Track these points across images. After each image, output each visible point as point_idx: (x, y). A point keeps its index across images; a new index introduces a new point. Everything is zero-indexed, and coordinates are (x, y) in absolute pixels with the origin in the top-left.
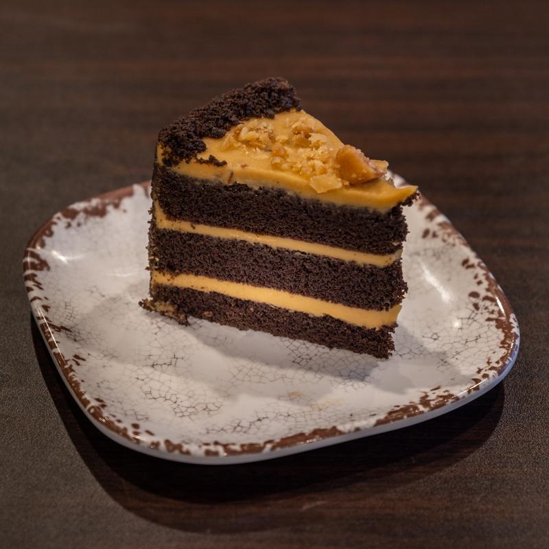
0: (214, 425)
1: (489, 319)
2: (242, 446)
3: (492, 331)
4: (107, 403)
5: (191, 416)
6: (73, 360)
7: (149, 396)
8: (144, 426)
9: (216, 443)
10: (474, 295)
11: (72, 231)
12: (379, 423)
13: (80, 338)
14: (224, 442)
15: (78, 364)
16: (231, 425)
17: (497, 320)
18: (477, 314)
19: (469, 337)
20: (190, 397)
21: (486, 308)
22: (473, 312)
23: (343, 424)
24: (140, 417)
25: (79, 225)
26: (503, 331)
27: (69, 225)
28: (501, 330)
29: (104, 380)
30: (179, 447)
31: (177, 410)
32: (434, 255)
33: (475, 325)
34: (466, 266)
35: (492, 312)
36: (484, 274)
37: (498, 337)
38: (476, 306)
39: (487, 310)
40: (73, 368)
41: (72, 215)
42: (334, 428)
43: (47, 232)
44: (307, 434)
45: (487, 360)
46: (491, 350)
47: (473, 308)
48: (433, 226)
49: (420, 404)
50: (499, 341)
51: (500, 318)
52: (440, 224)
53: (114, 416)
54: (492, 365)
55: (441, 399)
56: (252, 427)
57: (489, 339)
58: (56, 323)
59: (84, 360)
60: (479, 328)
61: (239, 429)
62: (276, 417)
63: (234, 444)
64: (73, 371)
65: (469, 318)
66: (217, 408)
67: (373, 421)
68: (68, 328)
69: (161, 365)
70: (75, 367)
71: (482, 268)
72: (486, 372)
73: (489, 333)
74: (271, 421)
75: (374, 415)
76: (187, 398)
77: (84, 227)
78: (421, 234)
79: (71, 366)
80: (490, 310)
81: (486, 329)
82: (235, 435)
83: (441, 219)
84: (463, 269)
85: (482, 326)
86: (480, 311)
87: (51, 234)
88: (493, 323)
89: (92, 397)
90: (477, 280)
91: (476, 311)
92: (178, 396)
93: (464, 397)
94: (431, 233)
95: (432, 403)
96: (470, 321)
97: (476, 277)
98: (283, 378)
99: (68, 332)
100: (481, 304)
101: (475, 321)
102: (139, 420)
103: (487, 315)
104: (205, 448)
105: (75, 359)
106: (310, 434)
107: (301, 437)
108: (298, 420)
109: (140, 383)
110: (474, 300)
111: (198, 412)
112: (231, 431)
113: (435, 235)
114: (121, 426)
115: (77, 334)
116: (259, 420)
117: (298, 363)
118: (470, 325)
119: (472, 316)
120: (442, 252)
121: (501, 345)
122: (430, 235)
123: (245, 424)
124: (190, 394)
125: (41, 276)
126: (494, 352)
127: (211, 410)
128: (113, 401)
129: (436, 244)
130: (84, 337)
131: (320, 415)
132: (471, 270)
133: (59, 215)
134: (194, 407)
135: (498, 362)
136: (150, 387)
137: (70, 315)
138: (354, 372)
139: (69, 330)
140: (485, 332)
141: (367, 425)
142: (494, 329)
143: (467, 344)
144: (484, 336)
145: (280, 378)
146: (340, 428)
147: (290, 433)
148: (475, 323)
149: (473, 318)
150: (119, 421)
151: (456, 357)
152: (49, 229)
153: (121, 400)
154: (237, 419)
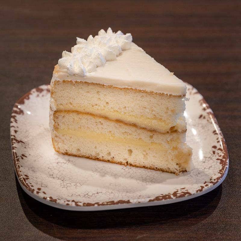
0: (76, 193)
1: (218, 159)
2: (84, 204)
3: (217, 165)
4: (30, 177)
5: (67, 188)
6: (21, 156)
7: (52, 177)
8: (43, 189)
9: (73, 201)
10: (215, 147)
11: (39, 99)
12: (150, 201)
13: (28, 147)
14: (76, 201)
15: (22, 158)
16: (84, 194)
17: (221, 160)
18: (213, 156)
19: (206, 166)
20: (70, 179)
21: (218, 154)
22: (212, 155)
23: (133, 199)
24: (43, 185)
25: (43, 96)
26: (222, 166)
27: (38, 96)
28: (221, 165)
29: (33, 167)
30: (55, 201)
31: (62, 184)
32: (202, 127)
33: (211, 161)
34: (214, 133)
35: (220, 156)
36: (221, 138)
37: (219, 168)
38: (214, 152)
39: (218, 155)
40: (19, 160)
41: (41, 91)
42: (129, 201)
43: (27, 98)
44: (115, 202)
45: (211, 178)
46: (214, 173)
47: (212, 153)
48: (204, 114)
49: (172, 195)
50: (219, 170)
51: (223, 159)
52: (208, 113)
53: (31, 184)
54: (212, 181)
55: (183, 194)
56: (93, 196)
57: (215, 168)
58: (18, 139)
59: (26, 157)
60: (212, 163)
61: (87, 196)
62: (105, 193)
63: (80, 202)
64: (19, 161)
65: (209, 158)
66: (80, 185)
67: (148, 200)
68: (24, 142)
69: (61, 163)
70: (20, 160)
71: (221, 135)
72: (208, 184)
73: (216, 166)
74: (103, 194)
75: (150, 197)
76: (69, 179)
77: (45, 97)
78: (199, 116)
79: (19, 159)
80: (220, 155)
81: (215, 163)
82: (84, 198)
83: (209, 110)
84: (213, 135)
85: (214, 162)
86: (215, 155)
87: (28, 99)
88: (219, 161)
89: (23, 174)
90: (218, 140)
91: (213, 155)
92: (65, 178)
93: (194, 194)
94: (203, 117)
95: (178, 195)
96: (210, 159)
97: (217, 139)
98: (115, 175)
99: (23, 144)
100: (217, 151)
101: (212, 159)
102: (42, 186)
103: (218, 157)
104: (67, 202)
105: (22, 156)
106: (117, 202)
107: (113, 203)
108: (115, 195)
109: (49, 170)
110: (214, 149)
111: (71, 186)
112: (83, 196)
113: (204, 118)
114: (32, 188)
115: (27, 145)
116: (98, 193)
117: (124, 169)
118: (209, 161)
119: (211, 157)
120: (206, 126)
121: (219, 172)
122: (202, 118)
123: (90, 194)
124: (71, 178)
125: (18, 117)
126: (215, 175)
127: (77, 186)
128: (33, 177)
129: (204, 121)
130: (30, 146)
131: (126, 194)
132: (216, 135)
133: (34, 90)
134: (70, 184)
135: (215, 180)
136: (53, 173)
137: (26, 136)
138: (149, 176)
139: (24, 143)
140: (214, 165)
141: (145, 201)
142: (219, 164)
143: (205, 170)
144: (213, 166)
145: (114, 175)
146: (131, 201)
147: (109, 200)
148: (211, 160)
149: (211, 158)
150: (32, 186)
151: (197, 175)
152: (28, 96)
153: (37, 177)
154: (88, 191)
